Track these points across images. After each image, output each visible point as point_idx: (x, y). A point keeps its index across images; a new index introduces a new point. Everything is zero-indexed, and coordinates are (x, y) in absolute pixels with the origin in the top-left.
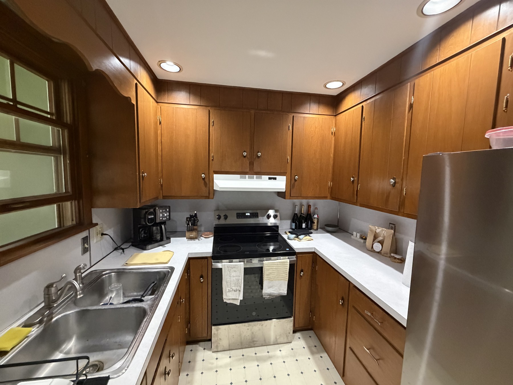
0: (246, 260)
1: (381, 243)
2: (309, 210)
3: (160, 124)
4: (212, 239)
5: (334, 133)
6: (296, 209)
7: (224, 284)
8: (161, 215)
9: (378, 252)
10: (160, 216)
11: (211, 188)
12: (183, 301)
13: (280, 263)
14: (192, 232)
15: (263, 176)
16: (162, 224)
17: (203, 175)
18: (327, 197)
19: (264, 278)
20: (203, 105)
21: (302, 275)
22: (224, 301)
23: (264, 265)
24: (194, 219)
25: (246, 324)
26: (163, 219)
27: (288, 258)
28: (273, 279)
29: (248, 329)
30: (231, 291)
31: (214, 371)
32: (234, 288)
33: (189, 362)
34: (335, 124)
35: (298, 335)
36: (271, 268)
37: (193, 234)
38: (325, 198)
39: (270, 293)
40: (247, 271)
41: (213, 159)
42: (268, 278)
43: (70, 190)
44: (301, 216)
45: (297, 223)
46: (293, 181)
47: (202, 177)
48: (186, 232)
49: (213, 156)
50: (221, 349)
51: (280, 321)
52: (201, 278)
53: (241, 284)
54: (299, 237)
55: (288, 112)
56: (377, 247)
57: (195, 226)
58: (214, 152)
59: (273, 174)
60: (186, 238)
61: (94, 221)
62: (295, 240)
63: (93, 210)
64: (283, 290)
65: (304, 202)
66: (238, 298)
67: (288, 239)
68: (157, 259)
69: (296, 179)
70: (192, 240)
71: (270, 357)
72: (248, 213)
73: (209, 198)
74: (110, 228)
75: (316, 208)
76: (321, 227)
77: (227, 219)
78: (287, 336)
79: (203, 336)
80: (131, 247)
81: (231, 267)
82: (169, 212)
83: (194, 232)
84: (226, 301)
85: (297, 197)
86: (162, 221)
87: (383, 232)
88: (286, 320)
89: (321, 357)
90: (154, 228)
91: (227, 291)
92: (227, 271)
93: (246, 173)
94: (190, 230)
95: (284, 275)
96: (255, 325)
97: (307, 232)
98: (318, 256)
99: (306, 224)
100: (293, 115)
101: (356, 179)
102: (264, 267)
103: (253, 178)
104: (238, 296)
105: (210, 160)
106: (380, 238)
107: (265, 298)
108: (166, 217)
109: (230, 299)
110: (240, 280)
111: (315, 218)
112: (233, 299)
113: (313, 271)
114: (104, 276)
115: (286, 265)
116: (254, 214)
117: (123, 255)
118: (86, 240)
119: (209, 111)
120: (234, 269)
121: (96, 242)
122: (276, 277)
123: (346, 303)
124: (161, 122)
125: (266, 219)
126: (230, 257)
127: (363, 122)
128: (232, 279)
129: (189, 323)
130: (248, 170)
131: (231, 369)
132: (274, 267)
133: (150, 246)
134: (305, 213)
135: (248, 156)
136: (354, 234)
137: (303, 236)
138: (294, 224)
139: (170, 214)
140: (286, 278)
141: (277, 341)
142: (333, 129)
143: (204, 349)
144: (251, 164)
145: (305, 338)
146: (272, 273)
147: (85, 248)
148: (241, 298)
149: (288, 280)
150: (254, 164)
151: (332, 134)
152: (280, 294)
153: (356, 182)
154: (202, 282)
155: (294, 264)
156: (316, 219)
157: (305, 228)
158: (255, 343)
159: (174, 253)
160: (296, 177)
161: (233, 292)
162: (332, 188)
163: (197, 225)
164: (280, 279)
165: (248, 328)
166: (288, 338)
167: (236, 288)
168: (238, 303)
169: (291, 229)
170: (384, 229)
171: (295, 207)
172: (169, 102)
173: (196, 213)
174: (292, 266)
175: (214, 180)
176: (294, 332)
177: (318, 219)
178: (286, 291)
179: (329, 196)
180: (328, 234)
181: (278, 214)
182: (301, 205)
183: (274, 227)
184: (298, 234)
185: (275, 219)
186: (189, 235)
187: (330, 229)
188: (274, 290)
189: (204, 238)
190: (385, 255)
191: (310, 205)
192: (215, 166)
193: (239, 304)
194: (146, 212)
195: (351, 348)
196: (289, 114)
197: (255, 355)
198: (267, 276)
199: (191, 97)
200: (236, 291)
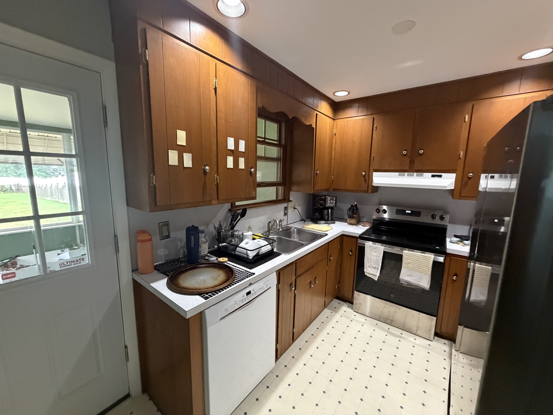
0: (387, 246)
3: (335, 136)
4: (368, 227)
7: (365, 260)
8: (329, 202)
11: (370, 184)
13: (423, 257)
15: (424, 174)
16: (330, 209)
17: (363, 173)
19: (403, 265)
20: (369, 114)
21: (454, 279)
22: (365, 274)
23: (404, 254)
25: (384, 301)
28: (412, 269)
29: (385, 307)
30: (371, 267)
31: (350, 320)
32: (374, 266)
33: (335, 308)
36: (411, 259)
37: (353, 221)
39: (408, 281)
40: (386, 255)
41: (373, 159)
42: (406, 266)
43: (281, 180)
47: (363, 174)
48: (348, 218)
49: (374, 156)
50: (360, 312)
51: (419, 314)
52: (350, 251)
53: (380, 264)
54: (464, 242)
57: (355, 214)
58: (375, 154)
59: (438, 171)
60: (347, 223)
61: (291, 199)
63: (291, 192)
64: (424, 283)
66: (376, 275)
67: (450, 241)
68: (320, 229)
69: (470, 176)
70: (351, 225)
71: (401, 337)
72: (408, 210)
73: (368, 193)
74: (300, 206)
77: (386, 214)
79: (347, 297)
81: (373, 247)
82: (336, 201)
83: (353, 219)
86: (329, 206)
88: (427, 316)
90: (324, 210)
91: (368, 266)
92: (369, 250)
93: (405, 171)
94: (351, 217)
95: (425, 269)
96: (392, 306)
100: (474, 103)
102: (404, 256)
103: (413, 175)
104: (376, 273)
105: (371, 160)
107: (402, 284)
108: (333, 204)
109: (369, 274)
110: (379, 260)
112: (372, 274)
114: (291, 230)
115: (429, 260)
116: (416, 212)
117: (304, 223)
118: (286, 208)
119: (374, 118)
120: (375, 250)
121: (291, 212)
122: (417, 268)
124: (336, 134)
126: (374, 240)
128: (372, 257)
129: (340, 283)
130: (407, 168)
131: (362, 325)
132: (414, 259)
135: (409, 155)
141: (414, 331)
143: (348, 307)
144: (412, 162)
145: (451, 347)
146: (412, 263)
147: (285, 213)
148: (378, 275)
150: (415, 161)
154: (351, 255)
158: (391, 321)
159: (333, 228)
160: (471, 174)
161: (373, 269)
164: (421, 271)
165: (385, 305)
167: (375, 266)
173: (356, 204)
175: (374, 177)
176: (440, 336)
178: (429, 286)
181: (447, 216)
185: (441, 221)
186: (350, 221)
188: (412, 280)
189: (361, 226)
192: (374, 165)
193: (376, 280)
194: (319, 198)
196: (467, 104)
197: (388, 329)
198: (406, 264)
199: (359, 110)
200: (375, 268)
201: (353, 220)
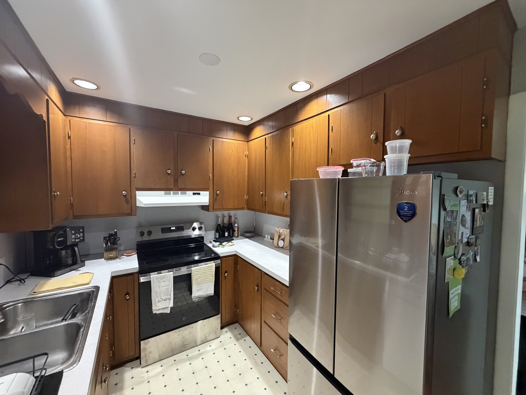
0: (174, 269)
1: (283, 240)
2: (231, 220)
3: (69, 139)
4: (136, 256)
5: (247, 155)
6: (219, 220)
7: (153, 296)
9: (282, 248)
10: (73, 238)
11: (133, 205)
12: (109, 319)
13: (207, 267)
14: (111, 251)
15: (187, 192)
16: (75, 246)
17: (124, 192)
18: (244, 208)
19: (193, 283)
20: (122, 123)
21: (226, 275)
23: (192, 271)
24: (115, 238)
25: (177, 330)
26: (75, 240)
27: (214, 262)
28: (201, 283)
30: (161, 301)
31: (146, 383)
32: (164, 298)
33: (116, 384)
34: (248, 148)
35: (225, 329)
36: (199, 273)
38: (243, 209)
39: (199, 295)
40: (177, 280)
41: (135, 176)
42: (196, 282)
44: (223, 226)
45: (221, 232)
46: (215, 195)
47: (123, 194)
48: (105, 252)
49: (135, 173)
50: (152, 362)
51: (209, 320)
52: (126, 295)
53: (171, 292)
54: (223, 244)
55: (208, 136)
56: (281, 243)
57: (115, 245)
58: (136, 170)
59: (197, 190)
60: (104, 259)
62: (219, 247)
64: (210, 291)
65: (226, 213)
66: (168, 306)
67: (213, 247)
68: (74, 282)
69: (218, 194)
70: (112, 260)
71: (201, 354)
72: (173, 227)
73: (131, 215)
75: (236, 218)
76: (241, 234)
77: (152, 234)
78: (216, 333)
79: (130, 356)
80: (30, 277)
81: (160, 278)
82: (83, 232)
83: (114, 251)
84: (155, 313)
85: (219, 210)
86: (74, 243)
87: (284, 231)
88: (214, 318)
89: (245, 340)
90: (63, 252)
91: (157, 302)
92: (156, 283)
93: (170, 190)
94: (108, 250)
95: (210, 277)
96: (185, 330)
97: (230, 239)
98: (238, 257)
99: (228, 233)
100: (213, 139)
101: (264, 192)
102: (192, 273)
103: (178, 194)
104: (168, 304)
105: (132, 177)
106: (282, 237)
107: (194, 301)
108: (79, 238)
109: (159, 309)
110: (169, 289)
111: (235, 227)
112: (163, 309)
113: (236, 271)
114: (8, 309)
115: (212, 269)
116: (180, 228)
119: (130, 129)
120: (163, 280)
122: (204, 280)
123: (260, 288)
124: (70, 136)
125: (192, 231)
126: (159, 269)
127: (266, 150)
128: (161, 290)
129: (114, 345)
130: (172, 187)
131: (163, 376)
132: (202, 272)
133: (59, 272)
134: (227, 223)
135: (173, 174)
136: (266, 237)
137: (226, 242)
138: (218, 234)
139: (84, 235)
140: (213, 280)
141: (206, 339)
142: (247, 153)
143: (132, 368)
144: (176, 181)
145: (231, 331)
146: (200, 277)
148: (171, 305)
149: (214, 281)
150: (178, 181)
151: (246, 156)
152: (208, 295)
153: (264, 195)
154: (127, 300)
155: (219, 266)
156: (237, 227)
157: (227, 237)
158: (186, 346)
159: (93, 274)
160: (218, 192)
161: (163, 301)
162: (248, 200)
163: (117, 244)
164: (207, 281)
165: (178, 334)
166: (216, 334)
167: (166, 297)
168: (168, 311)
169: (215, 238)
170: (284, 229)
171: (218, 218)
172: (80, 116)
173: (116, 232)
174: (218, 269)
175: (137, 197)
176: (222, 328)
177: (238, 227)
178: (213, 291)
179: (246, 207)
180: (247, 240)
181: (203, 226)
182: (224, 216)
183: (199, 239)
184: (222, 241)
185: (200, 231)
186: (108, 256)
187: (248, 235)
188: (202, 293)
189: (126, 256)
190: (286, 249)
191: (231, 216)
192: (137, 183)
194: (54, 235)
195: (265, 322)
196: (209, 138)
197: (187, 357)
198: (196, 280)
199: (107, 113)
200: (166, 300)
201: (113, 253)
